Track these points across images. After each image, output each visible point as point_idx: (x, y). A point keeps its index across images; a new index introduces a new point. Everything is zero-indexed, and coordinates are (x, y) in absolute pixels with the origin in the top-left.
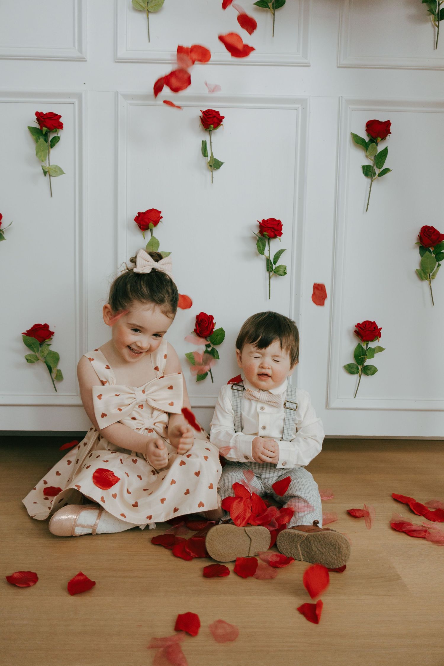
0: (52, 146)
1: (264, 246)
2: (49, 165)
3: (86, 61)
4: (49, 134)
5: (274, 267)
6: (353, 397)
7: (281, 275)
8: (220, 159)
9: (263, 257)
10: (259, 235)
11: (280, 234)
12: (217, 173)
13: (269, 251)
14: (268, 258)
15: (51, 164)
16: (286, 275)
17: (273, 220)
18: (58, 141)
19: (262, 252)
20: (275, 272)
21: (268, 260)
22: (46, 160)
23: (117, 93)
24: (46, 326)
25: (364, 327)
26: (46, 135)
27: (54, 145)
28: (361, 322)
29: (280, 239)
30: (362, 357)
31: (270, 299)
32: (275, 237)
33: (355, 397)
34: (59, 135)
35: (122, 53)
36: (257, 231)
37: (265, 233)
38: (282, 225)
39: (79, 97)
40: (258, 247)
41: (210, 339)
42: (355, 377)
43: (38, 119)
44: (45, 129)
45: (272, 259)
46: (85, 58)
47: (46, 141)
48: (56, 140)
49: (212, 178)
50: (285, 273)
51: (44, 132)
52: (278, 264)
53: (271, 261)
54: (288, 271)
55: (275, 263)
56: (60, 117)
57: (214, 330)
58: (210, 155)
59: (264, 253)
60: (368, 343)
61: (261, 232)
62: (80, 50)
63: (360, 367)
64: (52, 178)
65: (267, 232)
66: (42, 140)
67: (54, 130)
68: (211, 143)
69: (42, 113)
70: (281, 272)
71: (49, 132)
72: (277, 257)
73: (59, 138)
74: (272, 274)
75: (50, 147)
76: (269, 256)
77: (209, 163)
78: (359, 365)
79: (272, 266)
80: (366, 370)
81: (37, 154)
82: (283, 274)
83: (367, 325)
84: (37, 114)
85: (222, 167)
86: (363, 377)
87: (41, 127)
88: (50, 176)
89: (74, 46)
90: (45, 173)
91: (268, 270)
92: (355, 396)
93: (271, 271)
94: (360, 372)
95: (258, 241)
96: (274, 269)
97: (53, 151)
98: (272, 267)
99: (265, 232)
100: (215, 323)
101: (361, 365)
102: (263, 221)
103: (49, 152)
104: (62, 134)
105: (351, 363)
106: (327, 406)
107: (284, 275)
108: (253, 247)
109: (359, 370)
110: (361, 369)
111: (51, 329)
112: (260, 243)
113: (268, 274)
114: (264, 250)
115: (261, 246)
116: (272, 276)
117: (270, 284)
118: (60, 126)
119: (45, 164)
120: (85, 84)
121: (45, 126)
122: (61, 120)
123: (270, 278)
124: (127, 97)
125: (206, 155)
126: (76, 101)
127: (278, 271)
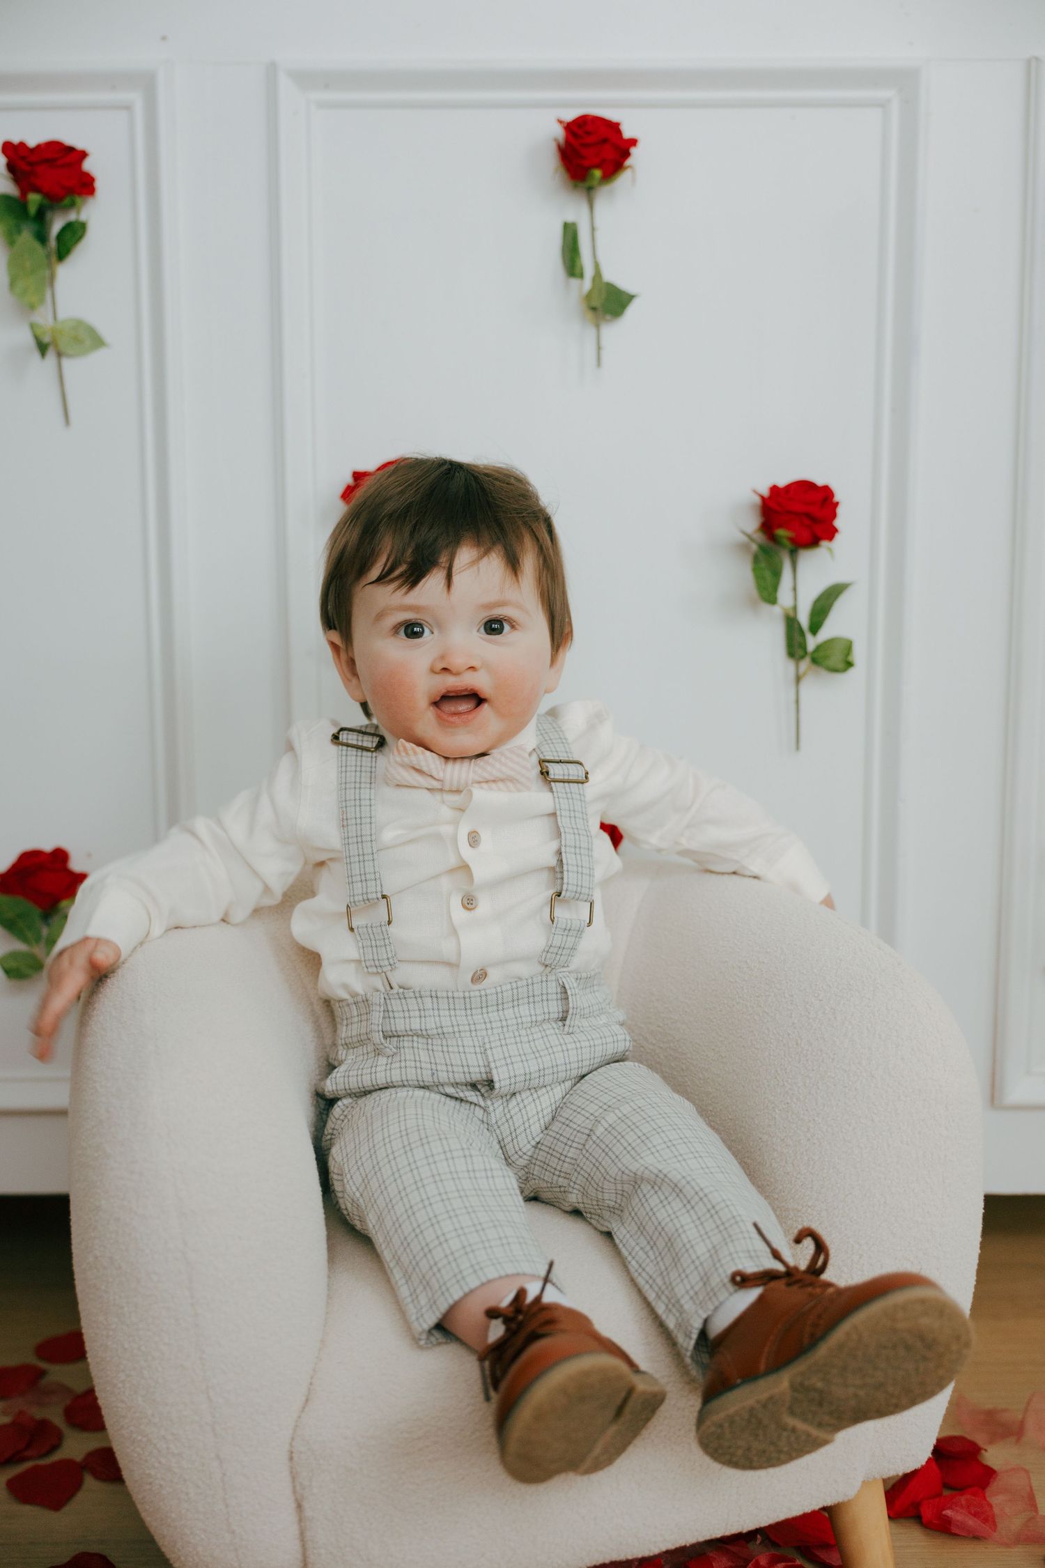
0: (62, 253)
1: (777, 574)
2: (55, 318)
4: (49, 215)
5: (812, 642)
7: (836, 671)
8: (623, 281)
9: (777, 611)
10: (760, 537)
11: (831, 533)
12: (615, 332)
13: (795, 589)
14: (791, 614)
15: (62, 315)
16: (851, 671)
17: (805, 486)
18: (83, 237)
19: (768, 593)
20: (815, 661)
21: (791, 623)
22: (42, 301)
23: (272, 70)
24: (60, 856)
26: (41, 218)
27: (69, 252)
29: (830, 550)
31: (797, 749)
32: (813, 542)
34: (82, 219)
36: (752, 523)
37: (782, 533)
38: (837, 504)
39: (147, 82)
40: (759, 577)
43: (11, 167)
44: (34, 199)
45: (804, 619)
47: (42, 238)
48: (74, 233)
49: (599, 348)
50: (849, 665)
51: (32, 209)
52: (825, 633)
53: (800, 624)
54: (858, 655)
55: (815, 628)
56: (83, 155)
58: (589, 272)
59: (776, 597)
61: (768, 527)
64: (66, 363)
65: (789, 530)
66: (26, 237)
67: (67, 201)
68: (593, 229)
69: (22, 145)
70: (836, 660)
71: (52, 208)
72: (821, 611)
73: (83, 226)
74: (805, 664)
75: (54, 258)
76: (795, 608)
77: (588, 297)
79: (805, 640)
81: (11, 285)
82: (841, 666)
84: (9, 148)
85: (632, 311)
87: (24, 194)
88: (59, 355)
90: (43, 348)
91: (791, 655)
93: (802, 657)
95: (756, 559)
96: (813, 652)
97: (66, 273)
98: (803, 646)
99: (780, 526)
102: (774, 489)
103: (52, 278)
104: (93, 212)
106: (994, 1099)
107: (845, 670)
108: (742, 574)
111: (76, 865)
112: (763, 565)
113: (790, 666)
114: (775, 587)
115: (768, 574)
116: (805, 674)
117: (797, 702)
118: (86, 186)
119: (43, 318)
120: (164, 38)
121: (37, 190)
122: (87, 166)
123: (798, 679)
124: (307, 79)
125: (577, 271)
126: (136, 98)
127: (826, 658)
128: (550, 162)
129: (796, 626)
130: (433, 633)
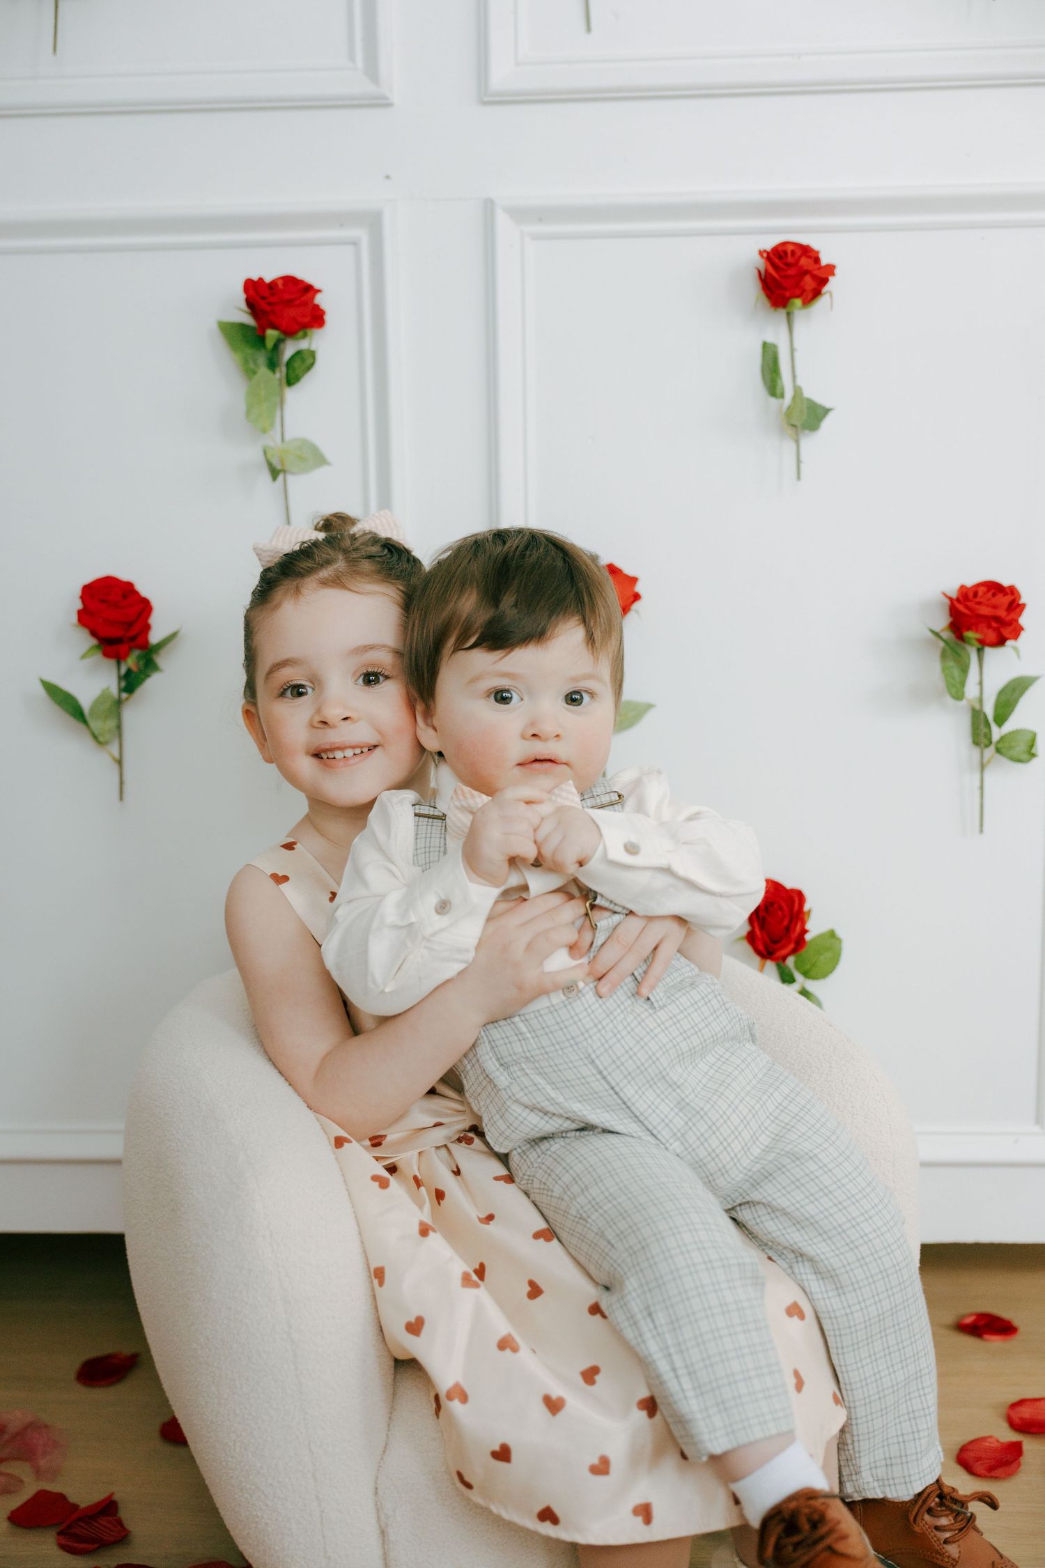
0: (291, 380)
1: (965, 670)
2: (283, 440)
3: (390, 105)
4: (282, 346)
5: (997, 733)
7: (1019, 761)
8: (821, 399)
9: (962, 706)
10: (947, 635)
11: (1017, 631)
12: (811, 443)
13: (981, 683)
14: (977, 707)
15: (288, 437)
16: (1034, 761)
17: (994, 588)
18: (312, 364)
19: (955, 689)
20: (998, 750)
21: (976, 713)
22: (272, 425)
23: (489, 206)
26: (276, 350)
27: (298, 379)
29: (1016, 649)
31: (981, 831)
32: (1001, 642)
34: (313, 348)
35: (502, 75)
36: (942, 621)
37: (970, 634)
38: (1024, 606)
39: (373, 222)
40: (947, 673)
41: (796, 963)
43: (249, 302)
44: (272, 334)
45: (989, 710)
46: (386, 98)
47: (273, 365)
48: (304, 361)
49: (799, 462)
50: (1033, 755)
51: (270, 343)
52: (1010, 725)
53: (986, 717)
54: (1040, 746)
55: (1001, 719)
56: (315, 290)
57: (808, 937)
58: (789, 394)
59: (963, 693)
61: (956, 626)
62: (372, 70)
64: (290, 478)
65: (977, 631)
66: (260, 365)
67: (300, 332)
68: (792, 350)
69: (261, 280)
70: (1020, 748)
71: (284, 339)
72: (1006, 704)
73: (312, 354)
74: (990, 751)
75: (284, 386)
76: (981, 700)
77: (789, 413)
79: (990, 731)
81: (248, 413)
82: (1025, 756)
84: (248, 285)
85: (826, 423)
87: (262, 327)
88: (286, 475)
89: (352, 58)
90: (273, 471)
91: (976, 743)
93: (987, 746)
95: (944, 656)
96: (998, 742)
97: (291, 394)
98: (988, 736)
99: (969, 629)
100: (809, 911)
102: (962, 590)
103: (282, 404)
104: (319, 341)
107: (1028, 761)
108: (932, 669)
112: (951, 661)
113: (976, 752)
114: (963, 683)
115: (956, 673)
116: (989, 762)
117: (982, 788)
118: (317, 318)
119: (273, 440)
120: (388, 177)
121: (274, 327)
122: (319, 299)
123: (983, 767)
124: (521, 214)
125: (778, 391)
126: (362, 234)
127: (1010, 748)
128: (753, 289)
129: (982, 717)
130: (522, 699)
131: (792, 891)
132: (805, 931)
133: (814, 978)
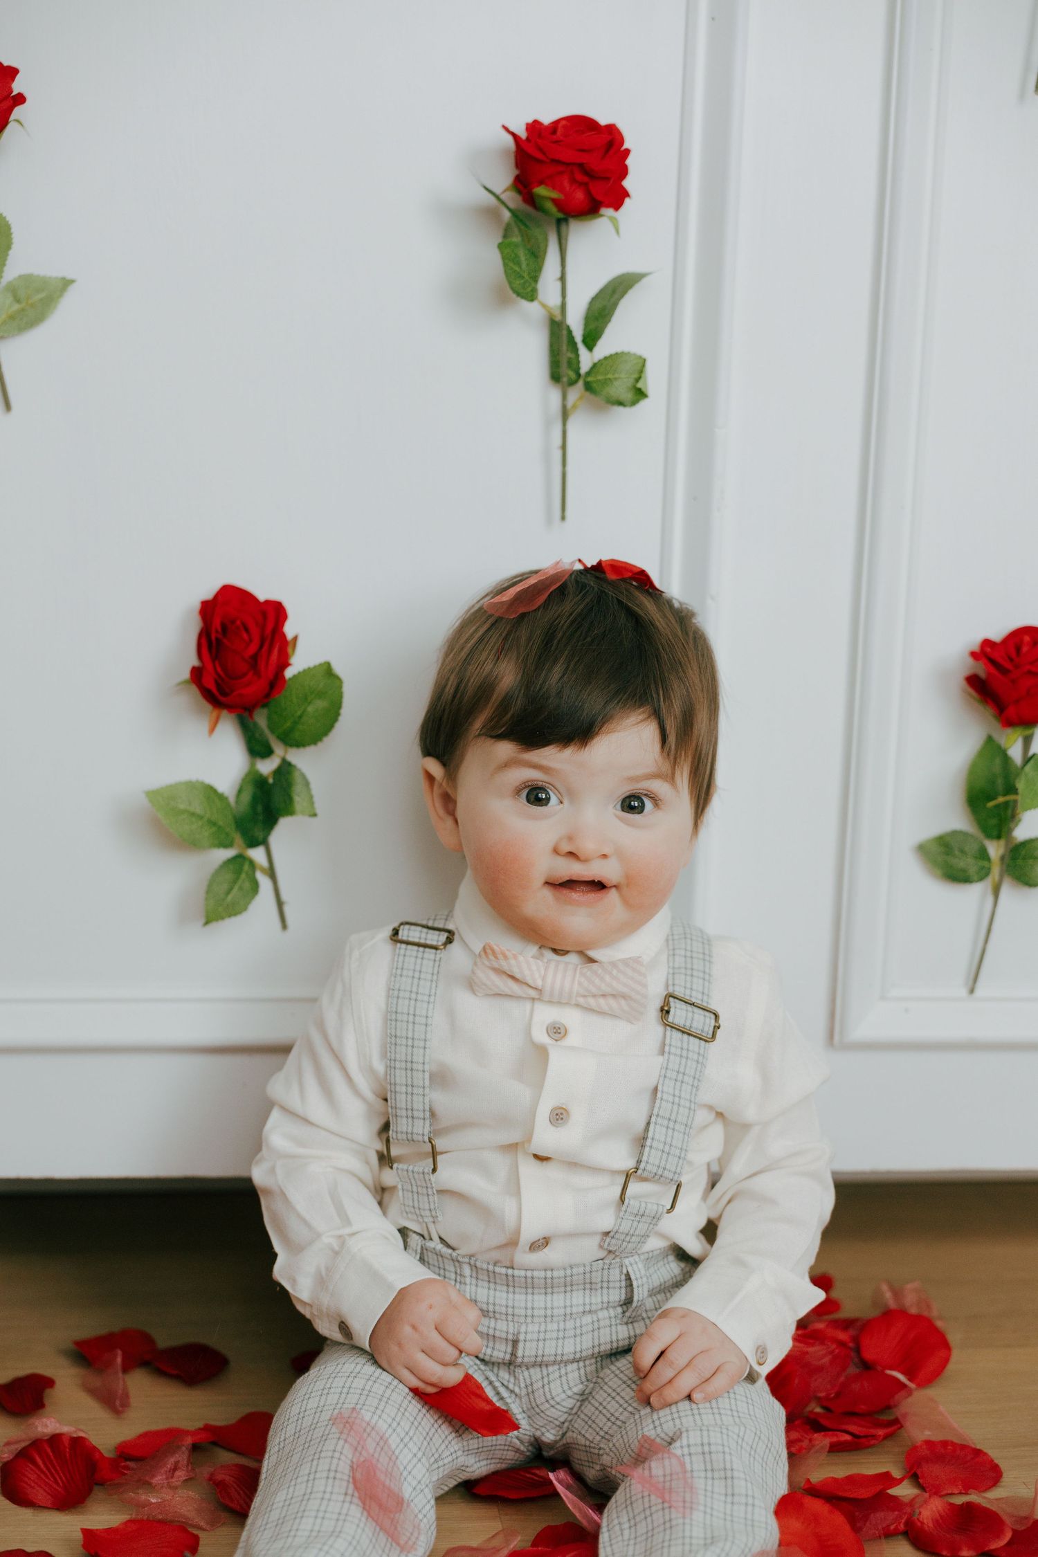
1: (537, 256)
5: (586, 360)
6: (963, 992)
7: (621, 403)
9: (533, 308)
10: (513, 199)
11: (618, 198)
13: (563, 279)
14: (558, 318)
16: (644, 403)
17: (580, 125)
19: (523, 284)
20: (588, 387)
21: (557, 328)
25: (1011, 660)
28: (997, 634)
29: (614, 221)
30: (1001, 799)
31: (563, 518)
32: (591, 209)
33: (972, 991)
36: (502, 177)
37: (542, 191)
38: (627, 152)
40: (509, 259)
41: (269, 719)
42: (973, 895)
45: (575, 321)
50: (640, 394)
52: (604, 348)
53: (570, 332)
54: (654, 381)
55: (591, 340)
57: (289, 673)
59: (534, 291)
60: (1028, 732)
61: (523, 184)
63: (995, 850)
65: (554, 188)
70: (620, 388)
72: (601, 311)
74: (575, 393)
76: (563, 307)
78: (989, 836)
79: (578, 356)
80: (1024, 859)
82: (628, 396)
83: (1025, 649)
86: (1011, 896)
91: (555, 377)
92: (970, 983)
93: (572, 383)
94: (996, 870)
95: (507, 233)
96: (588, 374)
98: (574, 364)
99: (540, 183)
100: (295, 639)
101: (999, 837)
102: (534, 127)
105: (954, 833)
106: (833, 1035)
107: (634, 403)
109: (989, 859)
110: (1002, 858)
112: (516, 239)
113: (555, 395)
114: (535, 275)
115: (522, 255)
116: (574, 407)
117: (564, 447)
123: (565, 415)
127: (607, 382)
129: (565, 332)
131: (268, 602)
132: (285, 664)
133: (299, 744)
